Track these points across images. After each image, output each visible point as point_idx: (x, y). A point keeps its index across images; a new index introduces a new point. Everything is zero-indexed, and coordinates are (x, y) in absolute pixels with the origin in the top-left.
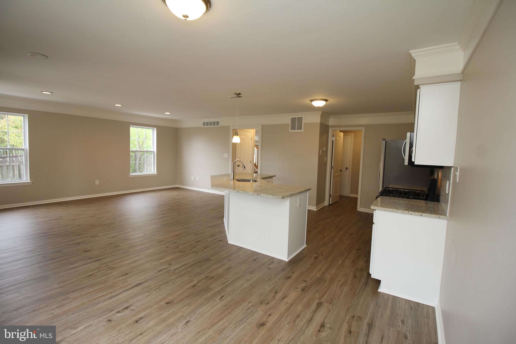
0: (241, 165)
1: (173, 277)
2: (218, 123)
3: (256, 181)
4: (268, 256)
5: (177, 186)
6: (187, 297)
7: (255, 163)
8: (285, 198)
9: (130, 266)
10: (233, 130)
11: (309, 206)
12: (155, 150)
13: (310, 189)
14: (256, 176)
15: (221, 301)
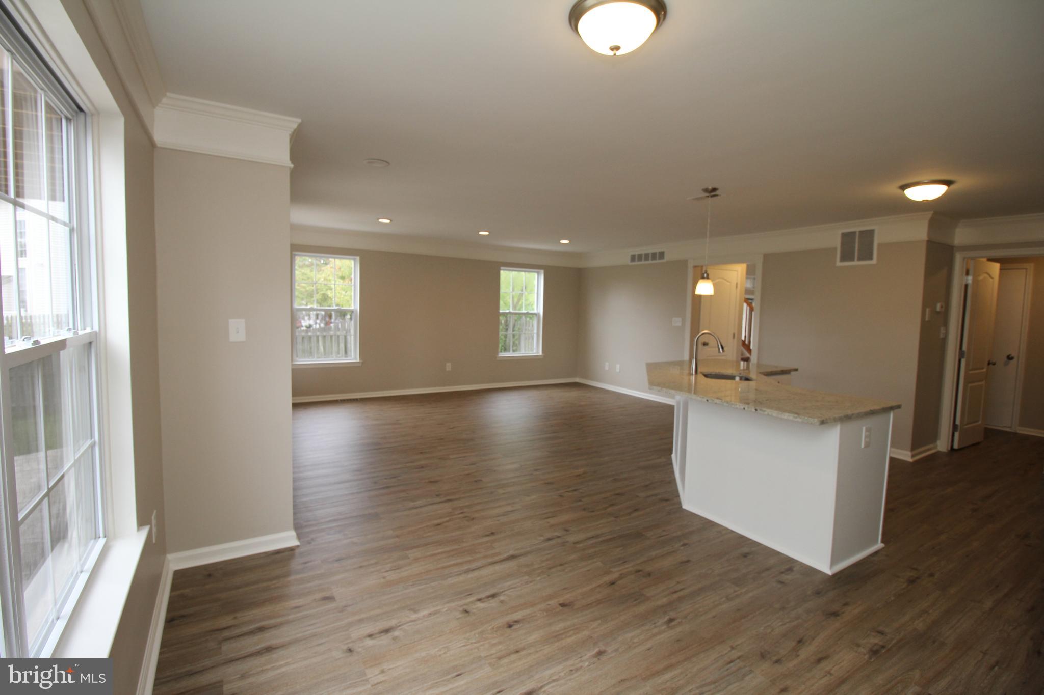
0: (712, 342)
1: (573, 557)
2: (662, 255)
3: (749, 378)
4: (779, 553)
5: (577, 380)
6: (599, 602)
7: (743, 338)
8: (827, 423)
9: (498, 521)
10: (695, 267)
11: (893, 449)
12: (541, 311)
13: (899, 407)
14: (745, 367)
15: (669, 627)
